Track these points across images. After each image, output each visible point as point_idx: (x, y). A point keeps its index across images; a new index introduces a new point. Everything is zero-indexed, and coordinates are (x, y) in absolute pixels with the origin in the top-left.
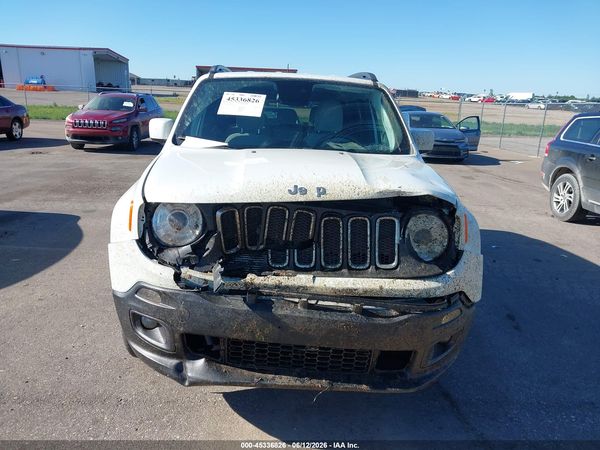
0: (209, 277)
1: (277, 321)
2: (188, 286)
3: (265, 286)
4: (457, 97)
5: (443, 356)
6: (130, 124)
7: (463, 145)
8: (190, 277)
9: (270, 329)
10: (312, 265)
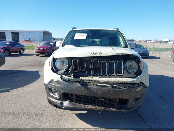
0: (70, 78)
1: (88, 89)
2: (64, 80)
3: (85, 80)
4: (146, 41)
5: (138, 102)
6: (52, 49)
7: (147, 53)
8: (65, 78)
9: (87, 91)
10: (98, 75)
